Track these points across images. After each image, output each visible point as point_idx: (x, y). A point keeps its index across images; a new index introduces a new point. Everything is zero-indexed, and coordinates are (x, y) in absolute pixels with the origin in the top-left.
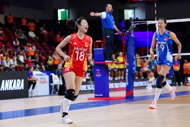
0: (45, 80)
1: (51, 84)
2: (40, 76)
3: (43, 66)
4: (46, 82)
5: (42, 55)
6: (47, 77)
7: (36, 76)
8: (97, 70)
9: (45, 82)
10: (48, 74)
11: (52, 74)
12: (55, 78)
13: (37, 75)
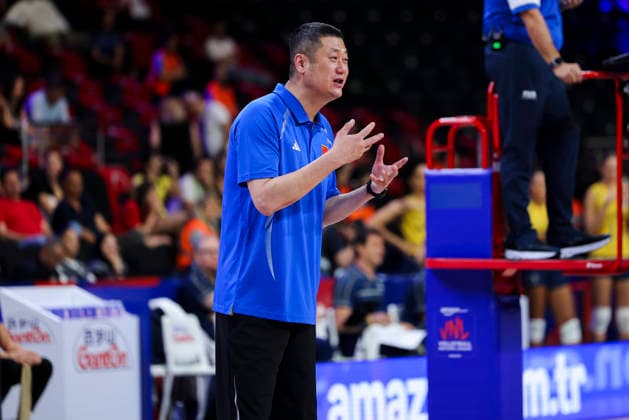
0: (115, 347)
1: (157, 370)
2: (83, 323)
3: (110, 244)
4: (122, 357)
5: (109, 160)
6: (126, 328)
7: (56, 318)
8: (447, 311)
9: (115, 360)
10: (131, 308)
11: (166, 304)
12: (177, 329)
13: (58, 312)
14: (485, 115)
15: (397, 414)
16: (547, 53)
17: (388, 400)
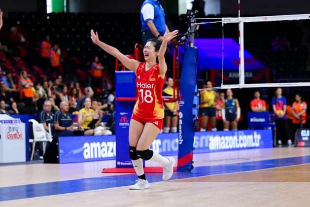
0: (18, 132)
1: (31, 141)
2: (8, 125)
4: (20, 135)
6: (21, 127)
8: (122, 114)
9: (18, 136)
11: (33, 121)
12: (37, 127)
14: (134, 54)
15: (104, 152)
16: (155, 34)
17: (101, 148)
